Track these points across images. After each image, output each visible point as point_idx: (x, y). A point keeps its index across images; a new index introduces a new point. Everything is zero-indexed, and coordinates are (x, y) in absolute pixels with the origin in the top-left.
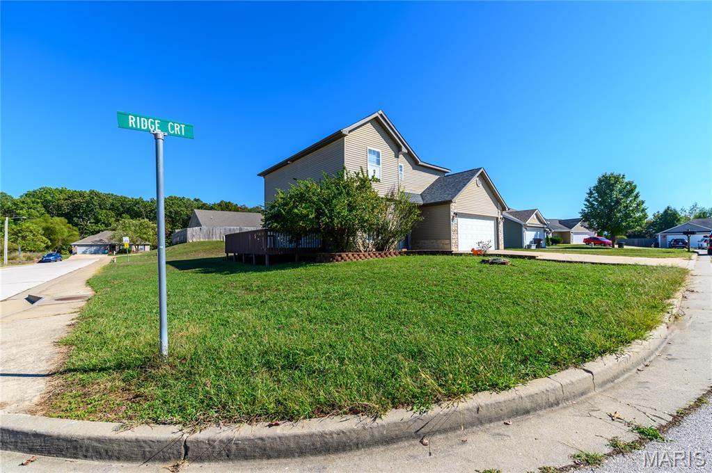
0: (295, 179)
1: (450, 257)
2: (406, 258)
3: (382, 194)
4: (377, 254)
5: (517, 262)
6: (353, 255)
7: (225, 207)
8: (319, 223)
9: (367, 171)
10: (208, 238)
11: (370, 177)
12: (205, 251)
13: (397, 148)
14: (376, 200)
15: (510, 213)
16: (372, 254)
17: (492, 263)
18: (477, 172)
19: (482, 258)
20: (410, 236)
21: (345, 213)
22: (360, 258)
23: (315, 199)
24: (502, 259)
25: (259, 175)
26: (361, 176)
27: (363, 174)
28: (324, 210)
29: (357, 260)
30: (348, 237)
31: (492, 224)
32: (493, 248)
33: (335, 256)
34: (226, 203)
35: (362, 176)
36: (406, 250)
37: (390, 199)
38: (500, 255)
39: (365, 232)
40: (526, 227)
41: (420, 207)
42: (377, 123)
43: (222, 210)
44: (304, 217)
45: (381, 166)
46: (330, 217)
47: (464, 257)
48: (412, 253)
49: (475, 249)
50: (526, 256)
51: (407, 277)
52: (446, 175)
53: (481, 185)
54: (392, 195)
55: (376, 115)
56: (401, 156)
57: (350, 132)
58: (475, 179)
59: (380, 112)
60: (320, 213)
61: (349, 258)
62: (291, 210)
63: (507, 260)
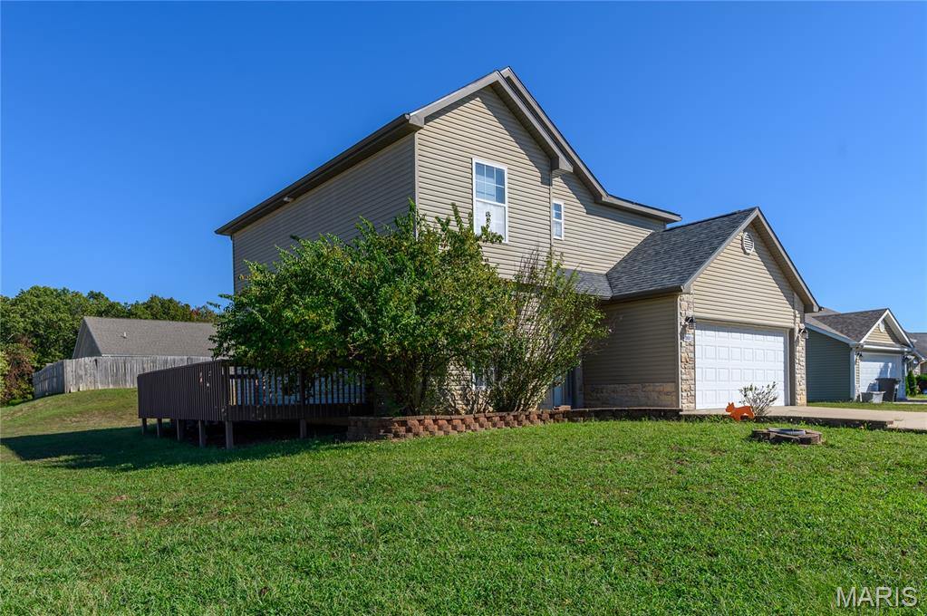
0: (294, 238)
1: (674, 424)
2: (566, 428)
3: (507, 272)
4: (497, 419)
5: (840, 436)
6: (435, 421)
7: (162, 310)
8: (344, 344)
9: (471, 215)
10: (115, 383)
11: (477, 231)
12: (105, 412)
13: (546, 160)
14: (490, 287)
15: (823, 319)
16: (482, 419)
17: (778, 440)
18: (745, 218)
19: (752, 426)
20: (579, 374)
21: (411, 318)
22: (454, 428)
23: (337, 284)
24: (804, 431)
25: (220, 232)
26: (454, 227)
27: (459, 222)
28: (356, 313)
29: (447, 433)
30: (425, 376)
31: (778, 343)
32: (780, 402)
33: (392, 423)
34: (163, 303)
35: (457, 229)
36: (567, 408)
37: (525, 286)
38: (797, 420)
39: (468, 365)
40: (862, 352)
41: (602, 304)
42: (496, 97)
43: (155, 317)
44: (308, 330)
45: (506, 205)
46: (374, 330)
47: (706, 425)
48: (582, 414)
49: (737, 405)
50: (862, 422)
51: (556, 478)
52: (669, 226)
53: (752, 251)
54: (533, 275)
55: (494, 77)
56: (557, 181)
57: (428, 119)
58: (740, 235)
59: (506, 72)
60: (347, 320)
61: (426, 429)
62: (278, 311)
63: (814, 431)
